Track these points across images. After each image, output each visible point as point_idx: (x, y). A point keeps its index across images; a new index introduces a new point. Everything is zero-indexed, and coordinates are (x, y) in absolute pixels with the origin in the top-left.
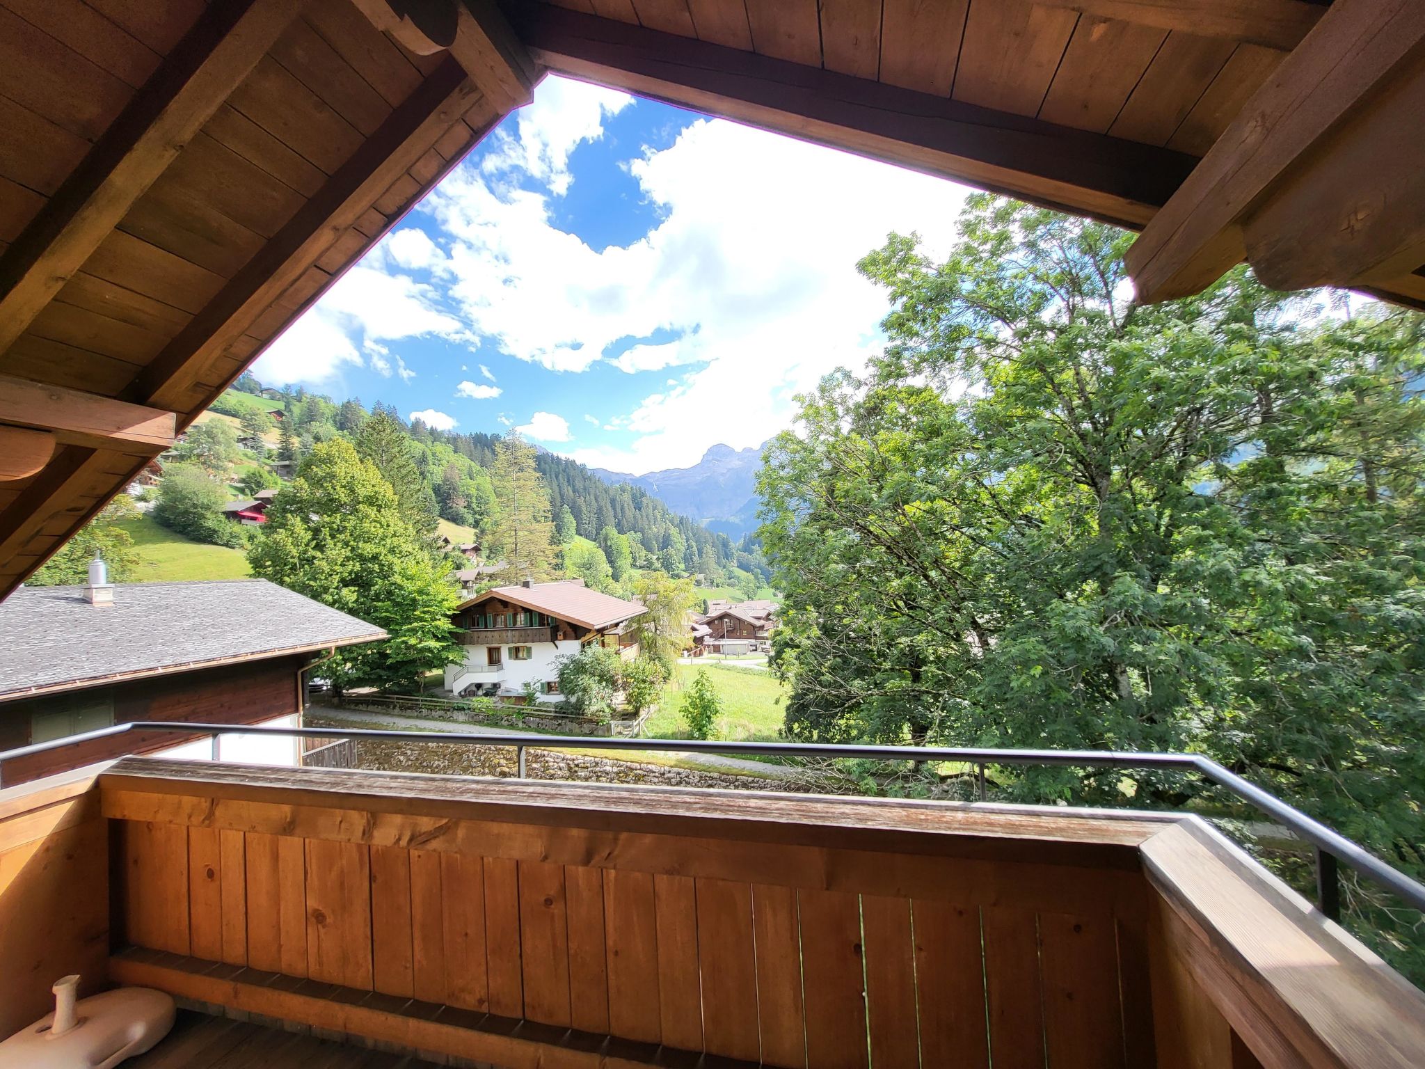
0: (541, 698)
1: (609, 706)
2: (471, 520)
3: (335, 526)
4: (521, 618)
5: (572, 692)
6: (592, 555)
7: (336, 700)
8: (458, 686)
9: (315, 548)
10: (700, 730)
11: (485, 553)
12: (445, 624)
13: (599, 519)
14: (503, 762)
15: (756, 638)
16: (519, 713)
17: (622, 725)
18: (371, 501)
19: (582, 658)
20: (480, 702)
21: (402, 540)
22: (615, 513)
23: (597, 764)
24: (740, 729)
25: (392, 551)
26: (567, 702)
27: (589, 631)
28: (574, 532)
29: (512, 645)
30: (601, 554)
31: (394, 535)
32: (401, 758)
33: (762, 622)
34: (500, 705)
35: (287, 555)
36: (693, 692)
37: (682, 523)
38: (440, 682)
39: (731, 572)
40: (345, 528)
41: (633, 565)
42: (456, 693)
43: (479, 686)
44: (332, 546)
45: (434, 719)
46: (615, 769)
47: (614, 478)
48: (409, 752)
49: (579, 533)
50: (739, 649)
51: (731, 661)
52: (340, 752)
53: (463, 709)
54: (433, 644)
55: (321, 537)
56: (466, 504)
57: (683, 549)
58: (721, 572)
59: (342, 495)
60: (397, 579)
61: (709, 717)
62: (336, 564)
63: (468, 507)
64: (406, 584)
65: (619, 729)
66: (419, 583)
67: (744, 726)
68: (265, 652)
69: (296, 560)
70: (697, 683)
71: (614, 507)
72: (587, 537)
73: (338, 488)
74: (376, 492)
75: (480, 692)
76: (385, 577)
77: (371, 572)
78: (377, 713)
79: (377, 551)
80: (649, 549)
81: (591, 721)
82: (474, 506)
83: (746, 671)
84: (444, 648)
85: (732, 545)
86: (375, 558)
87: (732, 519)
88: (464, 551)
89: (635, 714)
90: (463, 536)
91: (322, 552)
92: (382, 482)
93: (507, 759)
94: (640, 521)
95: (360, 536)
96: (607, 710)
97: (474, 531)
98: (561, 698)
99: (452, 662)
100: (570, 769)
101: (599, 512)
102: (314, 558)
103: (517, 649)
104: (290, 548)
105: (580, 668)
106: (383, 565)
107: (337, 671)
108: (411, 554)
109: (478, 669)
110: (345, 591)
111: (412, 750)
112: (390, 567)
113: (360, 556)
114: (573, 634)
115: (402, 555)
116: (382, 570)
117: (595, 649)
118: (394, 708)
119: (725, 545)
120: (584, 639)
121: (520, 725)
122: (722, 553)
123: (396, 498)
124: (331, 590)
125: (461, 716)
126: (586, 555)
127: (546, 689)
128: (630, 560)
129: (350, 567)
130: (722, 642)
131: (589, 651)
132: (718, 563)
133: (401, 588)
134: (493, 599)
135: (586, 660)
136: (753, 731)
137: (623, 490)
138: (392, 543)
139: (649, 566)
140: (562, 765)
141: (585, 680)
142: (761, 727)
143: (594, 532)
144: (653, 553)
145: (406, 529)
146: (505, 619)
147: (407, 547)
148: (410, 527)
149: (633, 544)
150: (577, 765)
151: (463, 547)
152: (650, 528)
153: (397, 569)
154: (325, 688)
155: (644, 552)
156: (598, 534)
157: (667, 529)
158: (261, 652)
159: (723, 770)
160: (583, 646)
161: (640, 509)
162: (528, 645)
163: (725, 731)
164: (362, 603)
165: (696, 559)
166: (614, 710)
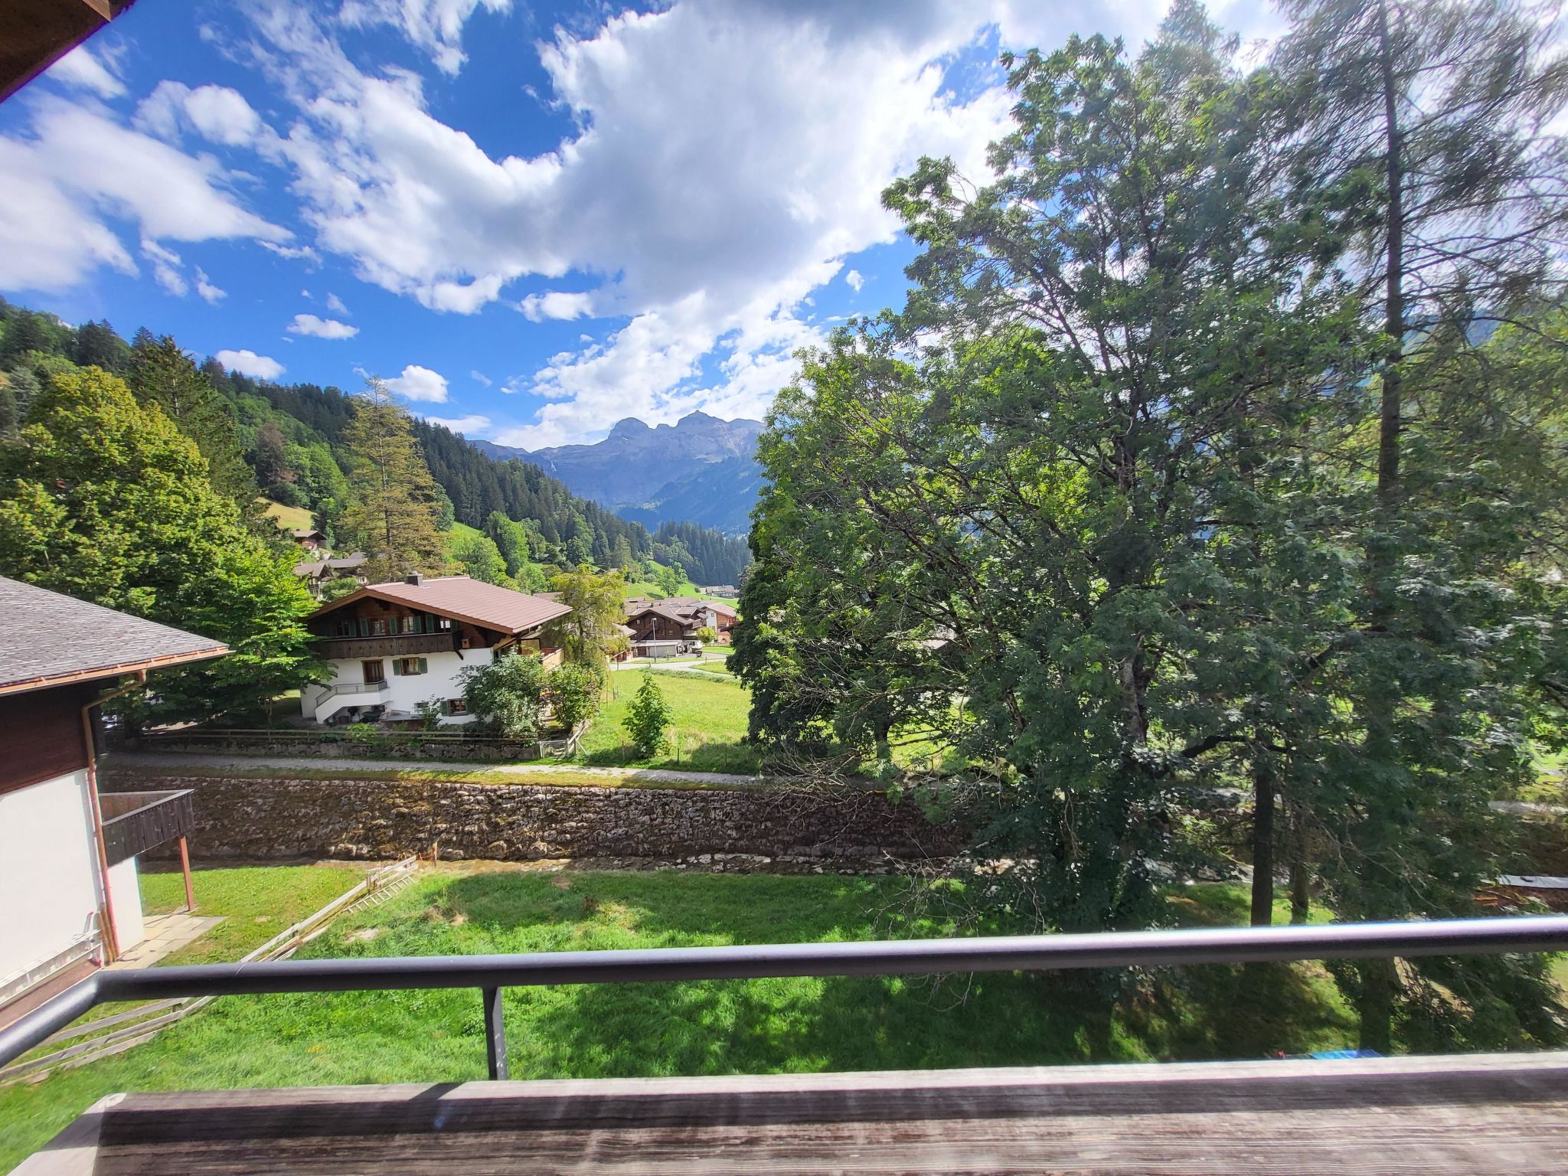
0: (445, 720)
1: (534, 724)
2: (306, 500)
3: (107, 498)
4: (409, 622)
5: (487, 710)
6: (479, 546)
7: (131, 742)
8: (325, 712)
9: (76, 529)
10: (646, 744)
11: (331, 541)
12: (298, 634)
13: (484, 501)
14: (399, 801)
15: (684, 638)
16: (415, 740)
17: (553, 745)
18: (165, 462)
19: (496, 669)
20: (359, 730)
21: (222, 520)
22: (505, 496)
23: (526, 792)
24: (691, 739)
25: (208, 535)
26: (480, 723)
27: (503, 636)
28: (452, 518)
29: (397, 657)
30: (490, 545)
31: (208, 514)
32: (249, 809)
33: (690, 620)
34: (386, 733)
35: (26, 539)
36: (638, 702)
37: (589, 511)
38: (295, 706)
39: (647, 566)
40: (125, 501)
41: (532, 558)
42: (321, 720)
43: (354, 710)
44: (107, 528)
45: (291, 756)
46: (549, 797)
47: (500, 453)
48: (260, 801)
49: (458, 520)
50: (668, 651)
51: (661, 665)
52: (166, 814)
53: (335, 741)
54: (284, 659)
55: (85, 514)
56: (296, 478)
57: (591, 539)
58: (638, 566)
59: (116, 454)
60: (221, 573)
61: (658, 729)
62: (116, 554)
63: (300, 481)
64: (235, 580)
65: (549, 750)
66: (257, 579)
67: (695, 736)
68: (22, 682)
69: (43, 547)
70: (643, 690)
71: (504, 490)
72: (469, 524)
73: (107, 442)
74: (173, 452)
75: (356, 718)
76: (200, 572)
77: (177, 564)
78: (201, 754)
79: (184, 535)
80: (551, 540)
81: (513, 743)
82: (309, 480)
83: (682, 675)
84: (300, 664)
85: (649, 535)
86: (181, 545)
87: (646, 506)
88: (300, 540)
89: (567, 732)
90: (298, 520)
91: (90, 536)
92: (180, 438)
93: (405, 798)
94: (537, 506)
95: (151, 513)
96: (534, 729)
97: (309, 513)
98: (471, 718)
99: (315, 682)
100: (491, 801)
101: (485, 493)
102: (76, 544)
103: (406, 662)
104: (29, 527)
105: (494, 681)
106: (196, 555)
107: (132, 702)
108: (237, 540)
109: (352, 689)
110: (134, 592)
111: (264, 798)
112: (207, 556)
113: (156, 542)
114: (482, 640)
115: (222, 542)
116: (193, 562)
117: (513, 658)
118: (229, 746)
119: (640, 534)
120: (498, 646)
121: (418, 754)
122: (637, 544)
123: (206, 461)
124: (112, 590)
125: (332, 750)
126: (471, 546)
127: (449, 709)
128: (527, 552)
129: (141, 559)
130: (648, 644)
131: (506, 661)
132: (633, 557)
133: (226, 585)
134: (368, 598)
135: (503, 672)
136: (705, 740)
137: (514, 468)
138: (205, 525)
139: (551, 558)
140: (480, 798)
141: (503, 695)
142: (714, 736)
143: (479, 518)
144: (555, 545)
145: (225, 505)
146: (387, 625)
147: (229, 531)
148: (232, 503)
149: (530, 533)
150: (500, 797)
151: (297, 534)
152: (551, 515)
153: (219, 559)
154: (109, 726)
155: (544, 544)
156: (484, 520)
157: (571, 516)
158: (15, 683)
159: (678, 785)
160: (496, 655)
161: (536, 492)
162: (422, 656)
163: (674, 742)
164: (164, 607)
165: (607, 551)
166: (541, 728)
